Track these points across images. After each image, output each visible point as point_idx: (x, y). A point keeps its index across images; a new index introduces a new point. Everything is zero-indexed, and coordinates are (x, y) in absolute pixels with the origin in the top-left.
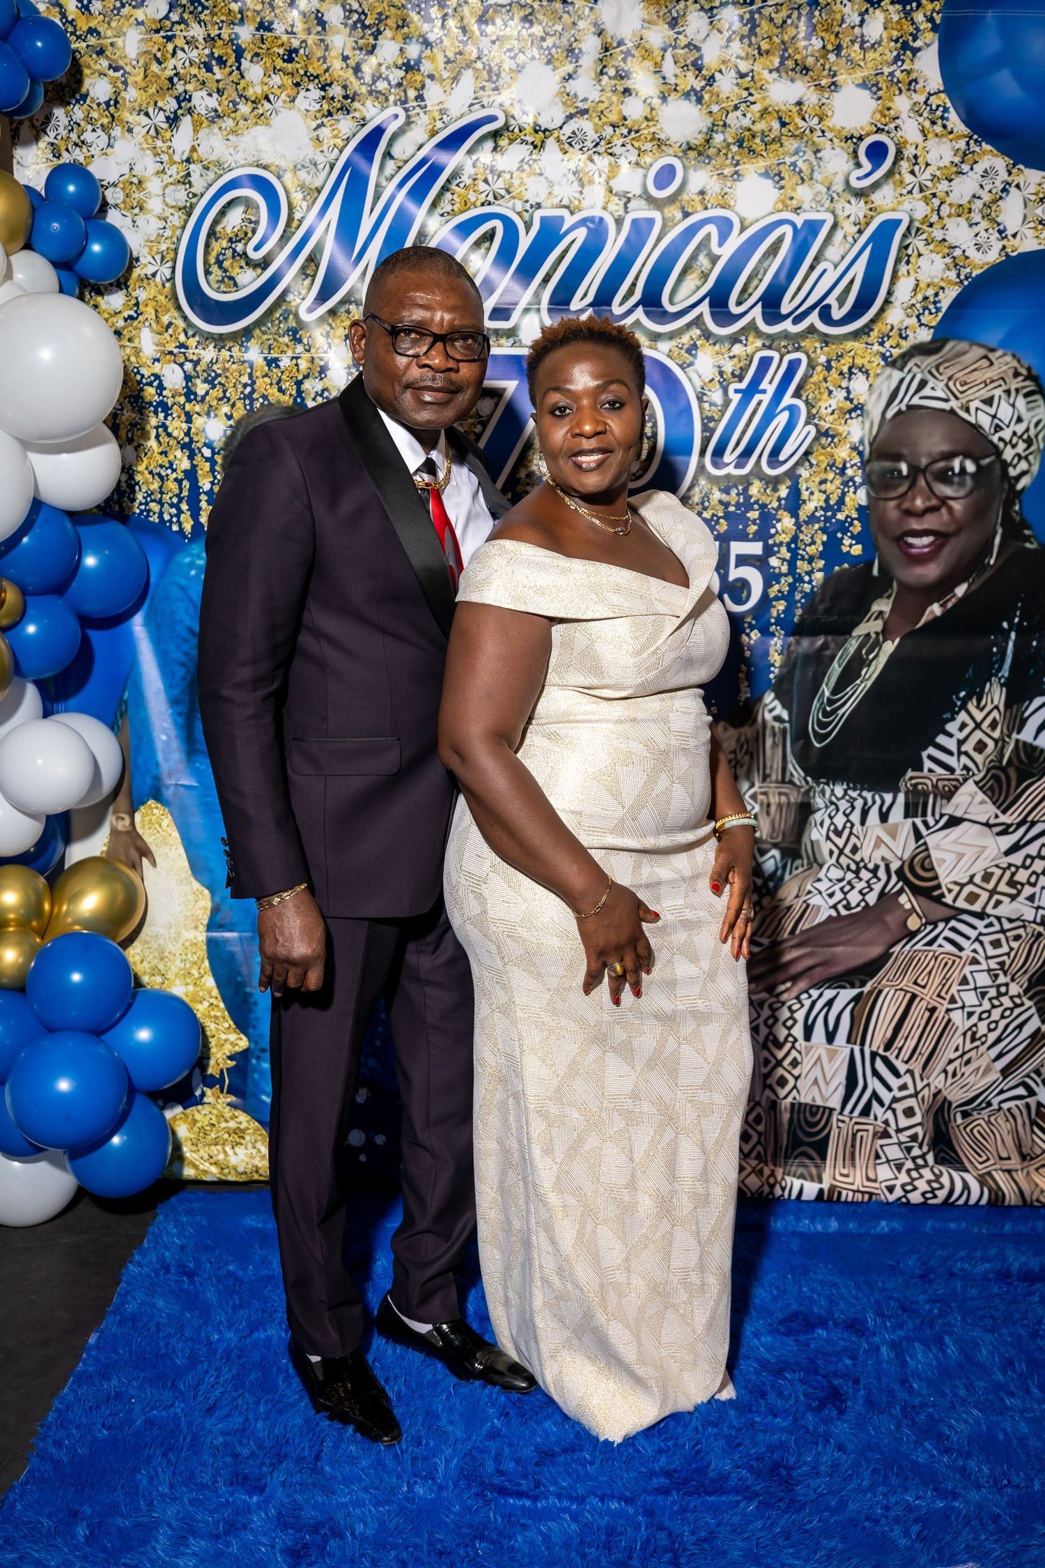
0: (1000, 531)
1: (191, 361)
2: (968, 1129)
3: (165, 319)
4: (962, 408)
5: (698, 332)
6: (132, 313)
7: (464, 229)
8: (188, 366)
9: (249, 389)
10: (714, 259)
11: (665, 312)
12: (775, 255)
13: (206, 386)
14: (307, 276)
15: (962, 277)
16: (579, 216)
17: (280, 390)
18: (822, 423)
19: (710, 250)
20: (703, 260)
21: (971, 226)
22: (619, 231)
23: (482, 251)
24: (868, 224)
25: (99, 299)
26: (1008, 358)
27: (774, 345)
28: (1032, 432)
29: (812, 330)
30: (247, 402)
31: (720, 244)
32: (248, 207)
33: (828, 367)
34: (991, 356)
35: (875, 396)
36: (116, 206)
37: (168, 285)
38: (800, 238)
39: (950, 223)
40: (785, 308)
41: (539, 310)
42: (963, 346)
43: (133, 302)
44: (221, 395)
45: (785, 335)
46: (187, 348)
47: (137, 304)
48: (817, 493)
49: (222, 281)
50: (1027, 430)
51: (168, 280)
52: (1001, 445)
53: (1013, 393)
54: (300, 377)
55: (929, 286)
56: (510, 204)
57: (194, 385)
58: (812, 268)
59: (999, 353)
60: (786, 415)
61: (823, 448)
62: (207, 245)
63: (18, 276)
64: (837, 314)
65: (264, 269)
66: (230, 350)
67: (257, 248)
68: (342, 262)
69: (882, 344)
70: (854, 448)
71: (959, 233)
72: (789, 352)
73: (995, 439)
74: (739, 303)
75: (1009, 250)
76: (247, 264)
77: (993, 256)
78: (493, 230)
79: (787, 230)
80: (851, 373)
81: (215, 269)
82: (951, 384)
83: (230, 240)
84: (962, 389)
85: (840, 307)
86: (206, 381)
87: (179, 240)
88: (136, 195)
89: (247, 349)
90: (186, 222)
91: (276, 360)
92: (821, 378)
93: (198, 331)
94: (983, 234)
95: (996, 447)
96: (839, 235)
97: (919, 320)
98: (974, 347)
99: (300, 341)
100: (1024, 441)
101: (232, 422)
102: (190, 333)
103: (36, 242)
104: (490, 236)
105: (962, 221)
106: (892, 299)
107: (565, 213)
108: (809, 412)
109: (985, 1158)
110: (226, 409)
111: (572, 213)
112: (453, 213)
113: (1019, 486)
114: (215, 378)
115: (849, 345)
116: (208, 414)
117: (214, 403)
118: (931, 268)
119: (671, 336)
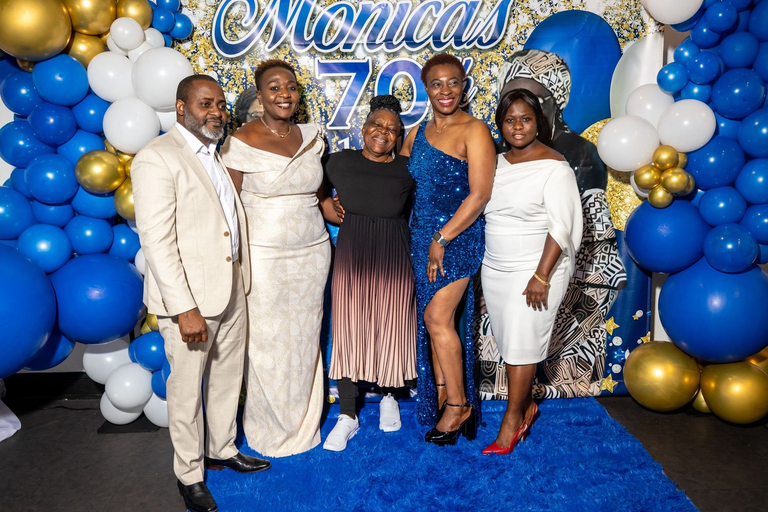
0: (554, 126)
1: (220, 69)
2: (551, 368)
3: (209, 53)
4: (536, 77)
5: (428, 50)
6: (195, 50)
7: (332, 10)
8: (219, 72)
9: (245, 80)
10: (434, 19)
11: (415, 43)
12: (459, 16)
13: (227, 80)
14: (267, 33)
15: (535, 23)
16: (378, 4)
18: (480, 85)
19: (432, 16)
20: (429, 20)
21: (539, 1)
22: (394, 9)
23: (339, 19)
24: (496, 3)
25: (180, 45)
26: (554, 56)
27: (460, 55)
28: (565, 86)
29: (475, 47)
30: (244, 86)
31: (436, 13)
33: (482, 62)
34: (547, 55)
35: (501, 74)
36: (186, 6)
37: (209, 38)
38: (469, 9)
40: (464, 39)
41: (363, 44)
42: (536, 52)
43: (195, 46)
44: (233, 83)
45: (464, 50)
46: (218, 64)
47: (197, 47)
48: (479, 114)
49: (232, 36)
50: (563, 85)
51: (209, 36)
52: (553, 91)
53: (556, 70)
55: (522, 27)
57: (222, 79)
58: (475, 21)
59: (551, 54)
61: (481, 96)
62: (225, 21)
63: (148, 39)
64: (485, 41)
65: (249, 31)
66: (236, 64)
67: (246, 23)
68: (282, 27)
69: (503, 52)
70: (494, 95)
71: (534, 5)
72: (466, 57)
73: (550, 89)
74: (445, 38)
75: (554, 11)
76: (242, 29)
77: (547, 14)
78: (343, 11)
79: (464, 6)
80: (491, 64)
81: (228, 31)
82: (531, 67)
83: (234, 19)
84: (536, 69)
85: (486, 38)
86: (227, 78)
87: (213, 19)
88: (194, 2)
89: (243, 63)
90: (215, 12)
92: (479, 67)
93: (222, 57)
94: (544, 4)
95: (551, 92)
96: (485, 7)
97: (518, 42)
98: (540, 52)
100: (562, 89)
101: (238, 94)
102: (219, 58)
103: (154, 25)
104: (341, 14)
106: (507, 33)
107: (372, 2)
108: (474, 81)
109: (558, 379)
110: (236, 89)
111: (375, 3)
112: (325, 5)
113: (561, 108)
114: (230, 76)
115: (490, 53)
116: (228, 91)
117: (231, 86)
118: (523, 19)
119: (418, 52)
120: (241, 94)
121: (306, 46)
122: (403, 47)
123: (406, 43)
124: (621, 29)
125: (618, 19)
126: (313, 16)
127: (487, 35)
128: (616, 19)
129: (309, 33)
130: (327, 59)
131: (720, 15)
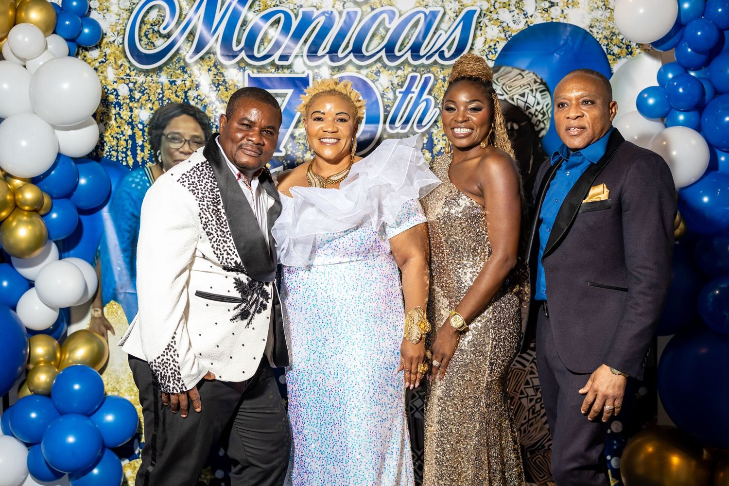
0: (532, 157)
1: (132, 82)
2: (533, 460)
3: (120, 63)
4: (510, 98)
5: (380, 65)
6: (103, 60)
7: (266, 18)
8: (131, 85)
9: (161, 96)
10: (387, 30)
11: (364, 56)
12: (416, 27)
13: (140, 94)
14: (189, 41)
15: (507, 36)
16: (321, 11)
17: (177, 96)
19: (385, 26)
20: (382, 31)
21: (510, 12)
22: (340, 17)
23: (274, 28)
24: (460, 12)
25: (86, 53)
26: (531, 74)
27: (417, 70)
28: (545, 109)
29: (435, 62)
30: (160, 102)
31: (390, 23)
32: (160, 9)
34: (523, 73)
36: (95, 9)
37: (121, 46)
38: (428, 19)
39: (500, 11)
40: (422, 53)
41: (302, 56)
42: (509, 69)
43: (104, 54)
44: (147, 98)
45: (423, 65)
46: (130, 76)
47: (105, 55)
48: (441, 141)
49: (148, 44)
50: (543, 108)
51: (121, 44)
52: (530, 116)
53: (534, 91)
54: (186, 90)
55: (491, 41)
56: (288, 6)
57: (134, 94)
58: (435, 33)
59: (527, 72)
60: (424, 103)
62: (140, 27)
63: (49, 47)
64: (447, 55)
65: (168, 38)
66: (151, 77)
67: (165, 29)
68: (206, 34)
71: (505, 16)
72: (425, 73)
73: (527, 113)
74: (400, 51)
75: (529, 23)
76: (160, 36)
77: (522, 26)
78: (280, 18)
79: (422, 16)
81: (144, 38)
82: (504, 87)
83: (152, 25)
84: (509, 89)
85: (449, 51)
86: (140, 92)
87: (126, 25)
88: (105, 4)
89: (160, 76)
90: (130, 16)
91: (174, 81)
92: (441, 86)
93: (136, 68)
94: (516, 16)
95: (528, 117)
96: (447, 18)
97: (487, 57)
98: (515, 69)
99: (186, 72)
100: (541, 114)
101: (153, 112)
102: (132, 69)
103: (58, 31)
104: (278, 21)
105: (506, 10)
106: (474, 47)
107: (314, 9)
108: (436, 102)
109: (543, 475)
110: (150, 105)
111: (318, 9)
112: (259, 11)
113: (541, 135)
114: (144, 91)
116: (141, 108)
117: (144, 102)
118: (492, 32)
119: (367, 67)
120: (156, 112)
121: (235, 56)
122: (350, 61)
123: (354, 56)
124: (610, 45)
125: (607, 33)
126: (244, 23)
127: (449, 48)
128: (604, 33)
129: (239, 42)
130: (259, 72)
131: (699, 33)
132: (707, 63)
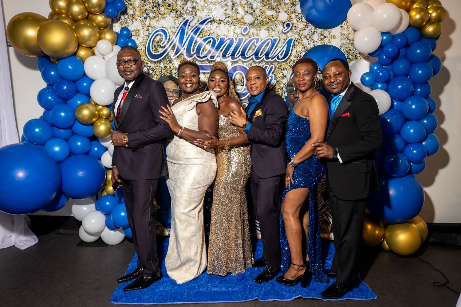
1: (149, 66)
5: (252, 61)
7: (205, 40)
8: (148, 68)
9: (161, 72)
10: (256, 46)
11: (246, 57)
12: (268, 46)
13: (152, 72)
14: (173, 49)
15: (306, 50)
16: (228, 38)
17: (167, 72)
18: (278, 79)
19: (255, 44)
20: (253, 47)
21: (307, 40)
22: (236, 41)
23: (208, 45)
24: (286, 40)
27: (268, 64)
28: (320, 81)
29: (275, 61)
31: (257, 44)
32: (161, 36)
33: (279, 68)
35: (288, 74)
36: (134, 35)
37: (144, 51)
38: (273, 42)
39: (303, 39)
40: (270, 56)
41: (220, 56)
44: (155, 73)
45: (270, 62)
46: (148, 64)
49: (155, 50)
54: (171, 70)
55: (299, 52)
56: (214, 35)
57: (150, 71)
58: (275, 48)
60: (270, 77)
61: (278, 84)
62: (152, 43)
63: (114, 50)
64: (280, 57)
65: (164, 48)
66: (157, 64)
67: (162, 44)
68: (180, 47)
69: (290, 63)
70: (284, 84)
71: (305, 41)
72: (271, 65)
74: (260, 55)
75: (315, 45)
76: (161, 47)
77: (312, 46)
78: (211, 40)
79: (270, 41)
80: (283, 69)
81: (154, 48)
83: (157, 42)
85: (281, 56)
86: (152, 70)
87: (147, 42)
88: (138, 33)
89: (160, 64)
90: (148, 38)
91: (166, 66)
92: (277, 70)
93: (150, 60)
94: (310, 41)
96: (281, 42)
99: (171, 63)
101: (157, 79)
102: (149, 61)
103: (118, 44)
104: (210, 42)
105: (305, 39)
106: (292, 55)
107: (225, 37)
108: (275, 77)
110: (156, 76)
111: (227, 37)
112: (202, 37)
114: (154, 70)
115: (283, 64)
117: (154, 75)
118: (299, 48)
119: (247, 62)
120: (159, 79)
121: (192, 56)
122: (240, 59)
123: (242, 57)
124: (349, 55)
125: (347, 50)
126: (196, 42)
127: (281, 55)
128: (346, 50)
129: (193, 50)
130: (202, 63)
131: (390, 50)
132: (391, 63)
